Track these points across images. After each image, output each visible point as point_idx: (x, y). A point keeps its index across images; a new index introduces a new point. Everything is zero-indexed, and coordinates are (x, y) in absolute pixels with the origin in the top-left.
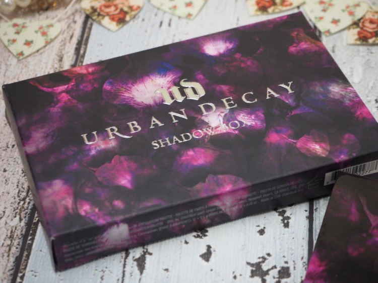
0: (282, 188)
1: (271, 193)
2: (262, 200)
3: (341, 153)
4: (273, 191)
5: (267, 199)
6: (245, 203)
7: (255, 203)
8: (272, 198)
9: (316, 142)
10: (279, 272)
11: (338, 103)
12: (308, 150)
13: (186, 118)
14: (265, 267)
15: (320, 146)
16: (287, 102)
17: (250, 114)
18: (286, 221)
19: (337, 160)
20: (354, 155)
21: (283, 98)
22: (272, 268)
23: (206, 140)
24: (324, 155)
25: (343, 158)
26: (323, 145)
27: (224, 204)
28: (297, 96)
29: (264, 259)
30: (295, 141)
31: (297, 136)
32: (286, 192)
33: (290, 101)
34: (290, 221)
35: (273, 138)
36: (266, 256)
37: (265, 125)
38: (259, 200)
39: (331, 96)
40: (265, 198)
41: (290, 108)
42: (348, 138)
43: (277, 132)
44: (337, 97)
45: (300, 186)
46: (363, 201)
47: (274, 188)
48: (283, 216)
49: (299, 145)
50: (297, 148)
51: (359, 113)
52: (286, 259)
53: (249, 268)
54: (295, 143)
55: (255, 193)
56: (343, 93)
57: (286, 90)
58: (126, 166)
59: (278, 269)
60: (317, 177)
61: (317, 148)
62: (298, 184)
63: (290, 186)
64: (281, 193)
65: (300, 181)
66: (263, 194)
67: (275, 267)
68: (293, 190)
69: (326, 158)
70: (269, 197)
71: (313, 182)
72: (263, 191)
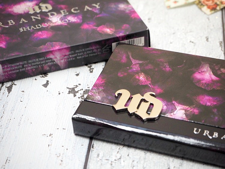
0: (88, 50)
1: (82, 53)
2: (78, 58)
3: (120, 32)
4: (83, 52)
5: (81, 57)
6: (68, 58)
7: (74, 59)
8: (83, 57)
9: (108, 28)
10: (84, 91)
11: (123, 12)
12: (102, 31)
13: (40, 19)
14: (76, 90)
15: (110, 30)
16: (95, 12)
17: (74, 17)
18: (91, 70)
19: (118, 36)
20: (128, 33)
21: (94, 10)
22: (81, 90)
23: (49, 28)
24: (111, 34)
25: (121, 34)
26: (112, 29)
27: (56, 58)
28: (101, 9)
29: (77, 86)
30: (97, 28)
31: (98, 26)
32: (91, 53)
33: (97, 11)
34: (93, 70)
35: (86, 26)
36: (78, 85)
37: (82, 21)
38: (76, 57)
39: (119, 9)
40: (79, 56)
41: (96, 14)
42: (126, 26)
43: (88, 24)
44: (122, 9)
45: (98, 50)
46: (130, 54)
47: (84, 50)
48: (90, 68)
49: (98, 29)
50: (98, 31)
51: (133, 16)
52: (88, 86)
53: (68, 90)
54: (97, 29)
55: (73, 52)
56: (126, 8)
57: (96, 7)
58: (4, 38)
59: (84, 90)
60: (107, 45)
61: (108, 31)
62: (97, 49)
63: (93, 50)
64: (88, 54)
65: (98, 47)
66: (77, 53)
67: (82, 89)
68: (95, 53)
69: (112, 35)
70: (81, 56)
71: (106, 48)
72: (77, 51)
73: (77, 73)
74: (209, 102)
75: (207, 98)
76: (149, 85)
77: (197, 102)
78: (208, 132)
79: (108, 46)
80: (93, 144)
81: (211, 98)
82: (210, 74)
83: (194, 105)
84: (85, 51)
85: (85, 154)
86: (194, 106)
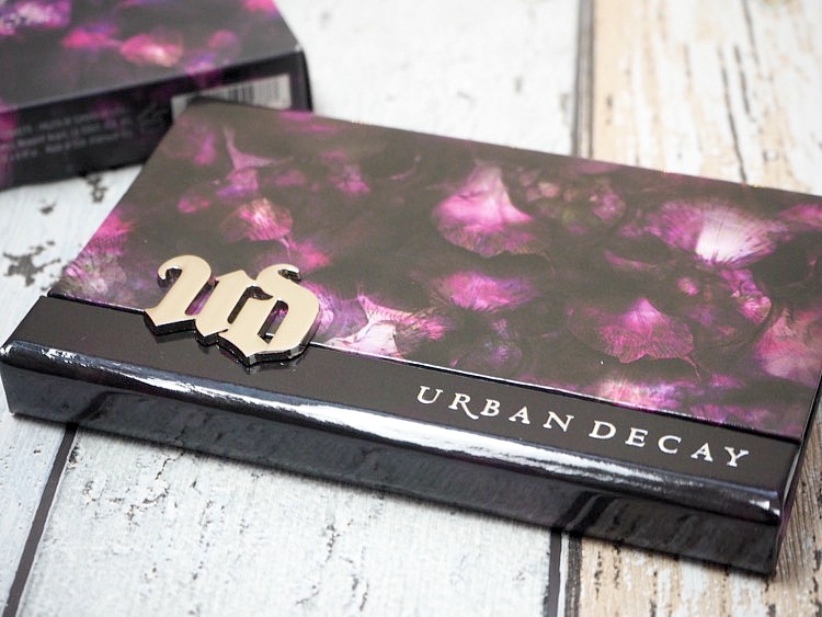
0: (86, 123)
1: (64, 133)
2: (49, 149)
3: (201, 59)
4: (68, 129)
5: (59, 148)
6: (13, 152)
7: (34, 153)
8: (68, 146)
9: (158, 44)
14: (37, 262)
15: (165, 50)
17: (43, 4)
18: (98, 194)
19: (191, 71)
20: (226, 63)
22: (53, 262)
24: (167, 64)
26: (172, 48)
29: (40, 249)
30: (118, 44)
31: (125, 36)
32: (97, 134)
34: (106, 193)
35: (81, 39)
36: (45, 245)
37: (68, 19)
38: (40, 147)
40: (53, 143)
42: (223, 38)
43: (88, 30)
45: (123, 122)
47: (68, 121)
48: (95, 186)
49: (125, 48)
50: (121, 56)
51: (251, 2)
53: (7, 263)
54: (119, 47)
55: (28, 129)
59: (64, 263)
60: (154, 105)
61: (159, 54)
62: (118, 119)
63: (101, 121)
64: (87, 137)
65: (119, 110)
66: (46, 132)
67: (59, 261)
68: (109, 132)
69: (173, 68)
70: (62, 142)
71: (150, 116)
72: (44, 126)
73: (44, 206)
74: (485, 297)
75: (479, 282)
76: (283, 241)
77: (442, 298)
78: (468, 399)
79: (158, 108)
80: (76, 448)
81: (492, 284)
82: (500, 203)
83: (429, 306)
84: (73, 125)
85: (42, 483)
86: (430, 311)
